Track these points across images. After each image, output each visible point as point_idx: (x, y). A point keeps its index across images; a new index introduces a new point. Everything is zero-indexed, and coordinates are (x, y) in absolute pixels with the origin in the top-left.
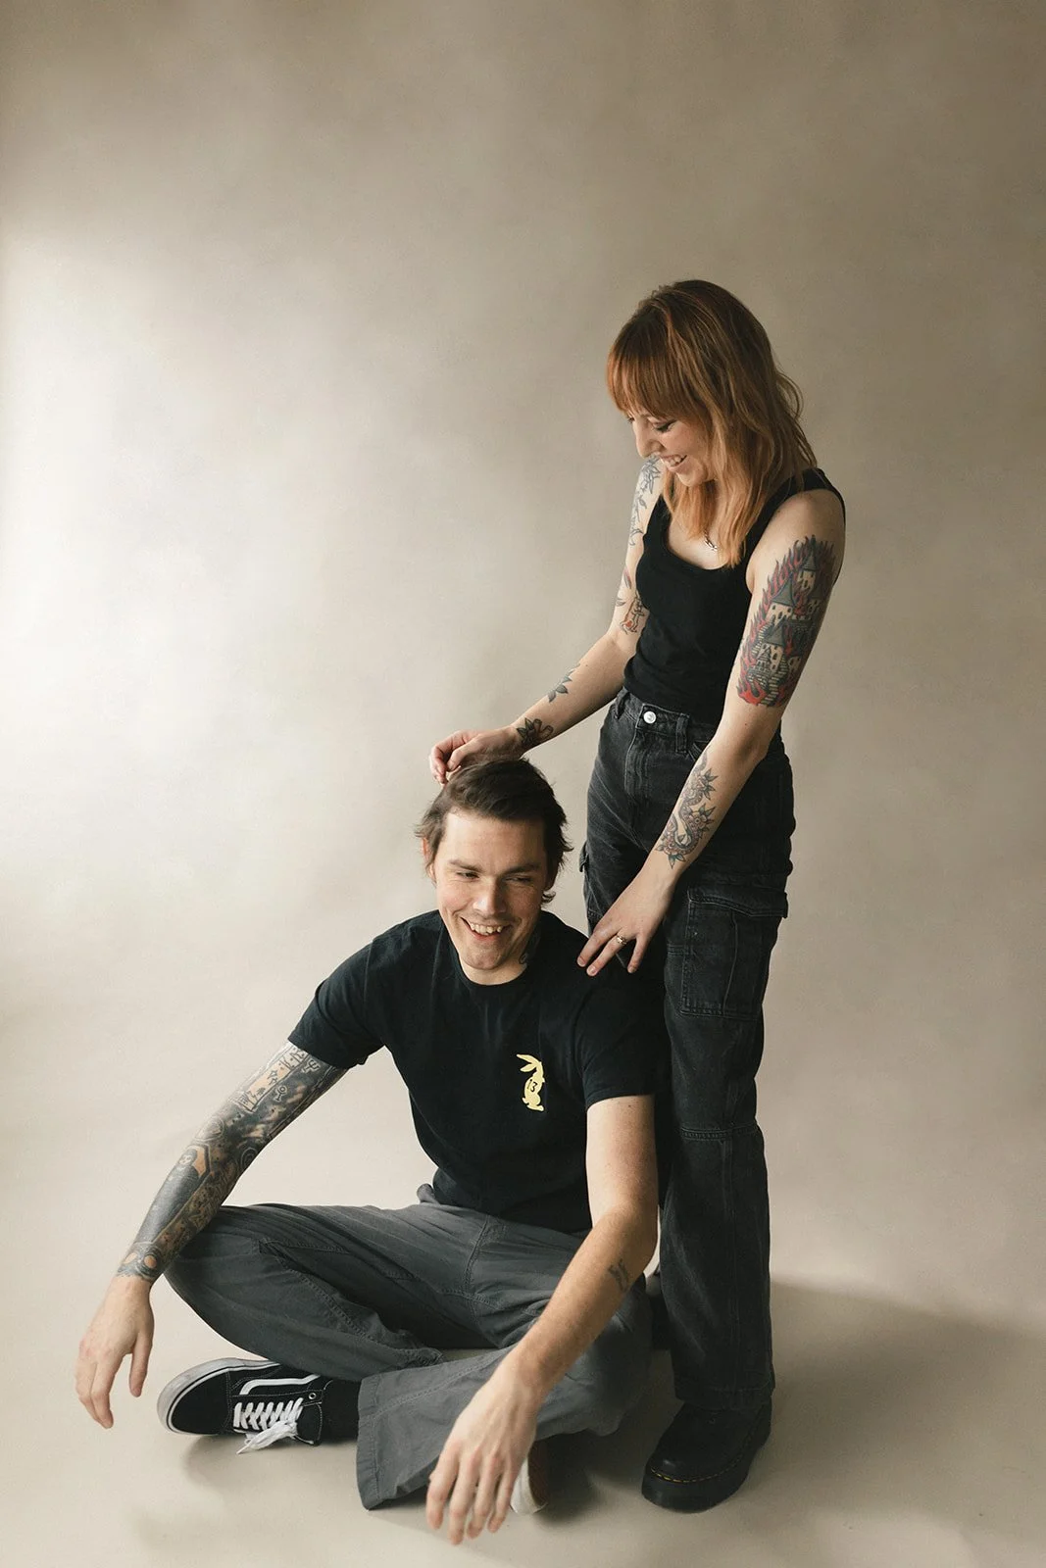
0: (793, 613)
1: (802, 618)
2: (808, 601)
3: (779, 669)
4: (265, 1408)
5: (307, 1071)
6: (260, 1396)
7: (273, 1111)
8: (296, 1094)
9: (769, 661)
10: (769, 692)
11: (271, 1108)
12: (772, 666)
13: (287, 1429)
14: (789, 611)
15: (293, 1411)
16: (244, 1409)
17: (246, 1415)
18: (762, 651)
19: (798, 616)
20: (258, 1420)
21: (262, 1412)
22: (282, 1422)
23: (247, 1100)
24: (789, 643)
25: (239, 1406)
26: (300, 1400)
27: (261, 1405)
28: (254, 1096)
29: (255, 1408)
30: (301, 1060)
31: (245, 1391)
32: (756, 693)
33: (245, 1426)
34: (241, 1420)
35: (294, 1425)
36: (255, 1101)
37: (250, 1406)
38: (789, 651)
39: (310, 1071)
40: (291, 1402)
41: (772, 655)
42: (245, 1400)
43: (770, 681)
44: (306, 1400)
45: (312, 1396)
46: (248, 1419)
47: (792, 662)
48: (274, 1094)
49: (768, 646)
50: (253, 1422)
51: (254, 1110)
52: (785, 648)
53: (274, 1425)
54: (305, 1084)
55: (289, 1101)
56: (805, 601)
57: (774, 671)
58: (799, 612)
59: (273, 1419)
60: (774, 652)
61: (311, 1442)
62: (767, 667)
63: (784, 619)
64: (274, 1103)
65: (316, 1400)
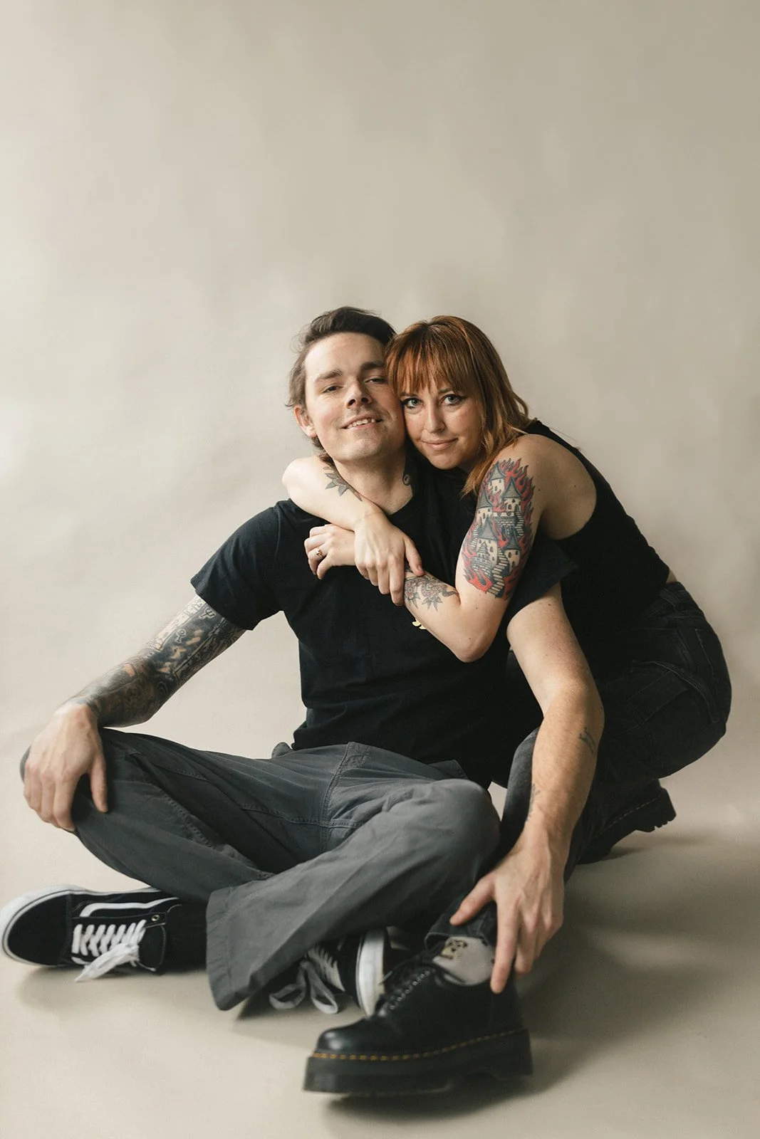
0: (493, 512)
1: (504, 515)
2: (504, 500)
3: (499, 561)
4: (106, 930)
5: (204, 617)
6: (100, 919)
7: (175, 651)
8: (193, 636)
9: (487, 553)
10: (495, 582)
11: (174, 648)
12: (491, 558)
13: (128, 951)
14: (489, 511)
15: (136, 932)
16: (84, 931)
17: (86, 938)
18: (479, 545)
19: (499, 514)
20: (99, 945)
21: (104, 934)
22: (122, 945)
23: (155, 642)
24: (500, 537)
25: (79, 928)
26: (143, 922)
27: (102, 928)
28: (161, 639)
29: (96, 930)
30: (199, 609)
31: (86, 913)
32: (484, 583)
33: (85, 953)
34: (80, 943)
35: (135, 948)
36: (161, 643)
37: (91, 928)
38: (503, 543)
39: (207, 618)
40: (133, 925)
41: (489, 548)
42: (85, 922)
43: (493, 571)
44: (149, 922)
45: (156, 918)
46: (88, 944)
47: (510, 554)
48: (175, 637)
49: (483, 541)
50: (93, 947)
51: (161, 649)
52: (497, 540)
53: (114, 948)
54: (202, 629)
55: (189, 643)
56: (500, 500)
57: (495, 562)
58: (499, 510)
59: (114, 942)
60: (489, 546)
61: (153, 969)
62: (488, 559)
63: (487, 518)
64: (176, 644)
65: (159, 922)
